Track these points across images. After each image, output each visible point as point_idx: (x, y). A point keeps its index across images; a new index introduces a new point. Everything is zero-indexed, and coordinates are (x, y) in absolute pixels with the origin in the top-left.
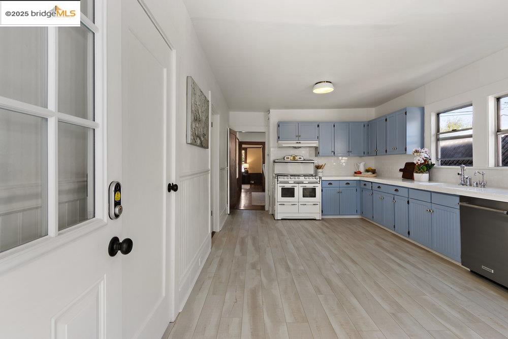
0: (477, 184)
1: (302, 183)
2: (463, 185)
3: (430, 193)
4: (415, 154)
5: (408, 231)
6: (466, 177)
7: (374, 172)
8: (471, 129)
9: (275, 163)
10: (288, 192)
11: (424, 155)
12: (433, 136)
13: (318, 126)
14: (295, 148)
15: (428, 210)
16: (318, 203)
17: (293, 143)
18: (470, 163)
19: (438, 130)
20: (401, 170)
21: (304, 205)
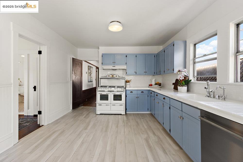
0: (219, 97)
1: (113, 91)
2: (208, 97)
3: (181, 103)
4: (178, 73)
5: (169, 129)
6: (211, 90)
7: (160, 85)
8: (216, 53)
9: (101, 79)
10: (104, 97)
11: (184, 74)
12: (192, 60)
13: (126, 56)
14: (113, 70)
15: (180, 117)
16: (123, 104)
17: (111, 67)
18: (214, 79)
19: (195, 56)
20: (173, 84)
21: (114, 105)
